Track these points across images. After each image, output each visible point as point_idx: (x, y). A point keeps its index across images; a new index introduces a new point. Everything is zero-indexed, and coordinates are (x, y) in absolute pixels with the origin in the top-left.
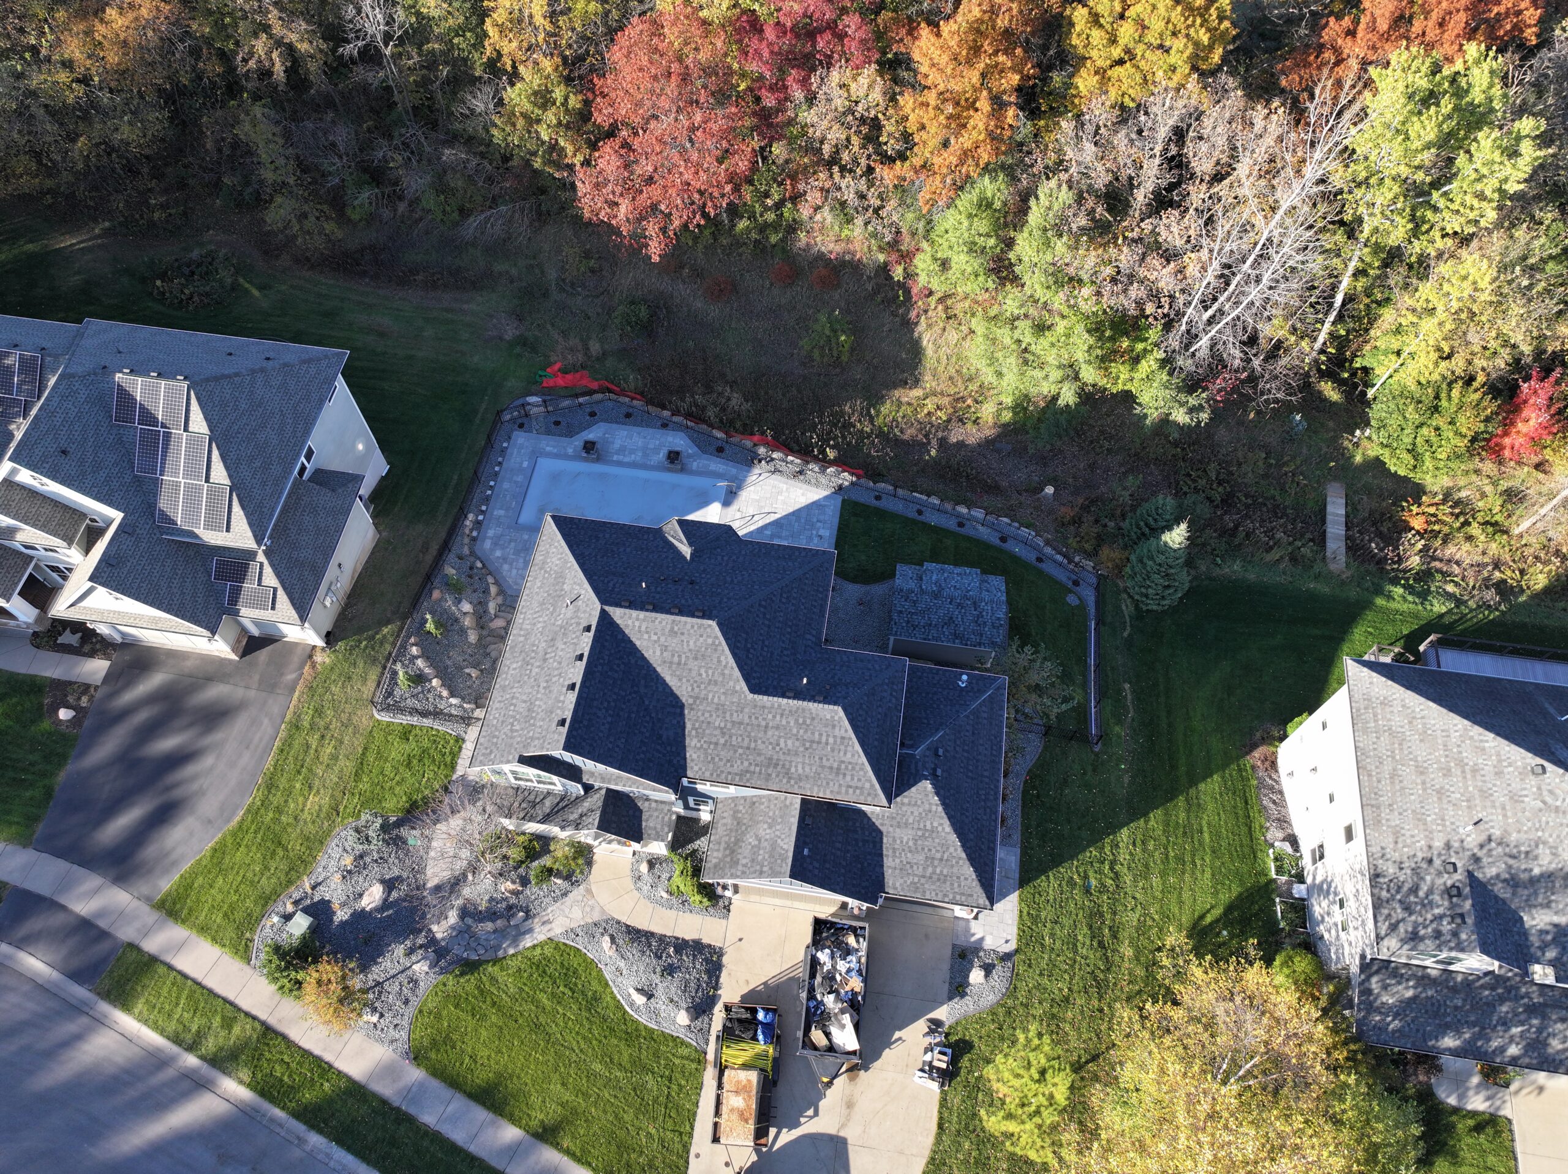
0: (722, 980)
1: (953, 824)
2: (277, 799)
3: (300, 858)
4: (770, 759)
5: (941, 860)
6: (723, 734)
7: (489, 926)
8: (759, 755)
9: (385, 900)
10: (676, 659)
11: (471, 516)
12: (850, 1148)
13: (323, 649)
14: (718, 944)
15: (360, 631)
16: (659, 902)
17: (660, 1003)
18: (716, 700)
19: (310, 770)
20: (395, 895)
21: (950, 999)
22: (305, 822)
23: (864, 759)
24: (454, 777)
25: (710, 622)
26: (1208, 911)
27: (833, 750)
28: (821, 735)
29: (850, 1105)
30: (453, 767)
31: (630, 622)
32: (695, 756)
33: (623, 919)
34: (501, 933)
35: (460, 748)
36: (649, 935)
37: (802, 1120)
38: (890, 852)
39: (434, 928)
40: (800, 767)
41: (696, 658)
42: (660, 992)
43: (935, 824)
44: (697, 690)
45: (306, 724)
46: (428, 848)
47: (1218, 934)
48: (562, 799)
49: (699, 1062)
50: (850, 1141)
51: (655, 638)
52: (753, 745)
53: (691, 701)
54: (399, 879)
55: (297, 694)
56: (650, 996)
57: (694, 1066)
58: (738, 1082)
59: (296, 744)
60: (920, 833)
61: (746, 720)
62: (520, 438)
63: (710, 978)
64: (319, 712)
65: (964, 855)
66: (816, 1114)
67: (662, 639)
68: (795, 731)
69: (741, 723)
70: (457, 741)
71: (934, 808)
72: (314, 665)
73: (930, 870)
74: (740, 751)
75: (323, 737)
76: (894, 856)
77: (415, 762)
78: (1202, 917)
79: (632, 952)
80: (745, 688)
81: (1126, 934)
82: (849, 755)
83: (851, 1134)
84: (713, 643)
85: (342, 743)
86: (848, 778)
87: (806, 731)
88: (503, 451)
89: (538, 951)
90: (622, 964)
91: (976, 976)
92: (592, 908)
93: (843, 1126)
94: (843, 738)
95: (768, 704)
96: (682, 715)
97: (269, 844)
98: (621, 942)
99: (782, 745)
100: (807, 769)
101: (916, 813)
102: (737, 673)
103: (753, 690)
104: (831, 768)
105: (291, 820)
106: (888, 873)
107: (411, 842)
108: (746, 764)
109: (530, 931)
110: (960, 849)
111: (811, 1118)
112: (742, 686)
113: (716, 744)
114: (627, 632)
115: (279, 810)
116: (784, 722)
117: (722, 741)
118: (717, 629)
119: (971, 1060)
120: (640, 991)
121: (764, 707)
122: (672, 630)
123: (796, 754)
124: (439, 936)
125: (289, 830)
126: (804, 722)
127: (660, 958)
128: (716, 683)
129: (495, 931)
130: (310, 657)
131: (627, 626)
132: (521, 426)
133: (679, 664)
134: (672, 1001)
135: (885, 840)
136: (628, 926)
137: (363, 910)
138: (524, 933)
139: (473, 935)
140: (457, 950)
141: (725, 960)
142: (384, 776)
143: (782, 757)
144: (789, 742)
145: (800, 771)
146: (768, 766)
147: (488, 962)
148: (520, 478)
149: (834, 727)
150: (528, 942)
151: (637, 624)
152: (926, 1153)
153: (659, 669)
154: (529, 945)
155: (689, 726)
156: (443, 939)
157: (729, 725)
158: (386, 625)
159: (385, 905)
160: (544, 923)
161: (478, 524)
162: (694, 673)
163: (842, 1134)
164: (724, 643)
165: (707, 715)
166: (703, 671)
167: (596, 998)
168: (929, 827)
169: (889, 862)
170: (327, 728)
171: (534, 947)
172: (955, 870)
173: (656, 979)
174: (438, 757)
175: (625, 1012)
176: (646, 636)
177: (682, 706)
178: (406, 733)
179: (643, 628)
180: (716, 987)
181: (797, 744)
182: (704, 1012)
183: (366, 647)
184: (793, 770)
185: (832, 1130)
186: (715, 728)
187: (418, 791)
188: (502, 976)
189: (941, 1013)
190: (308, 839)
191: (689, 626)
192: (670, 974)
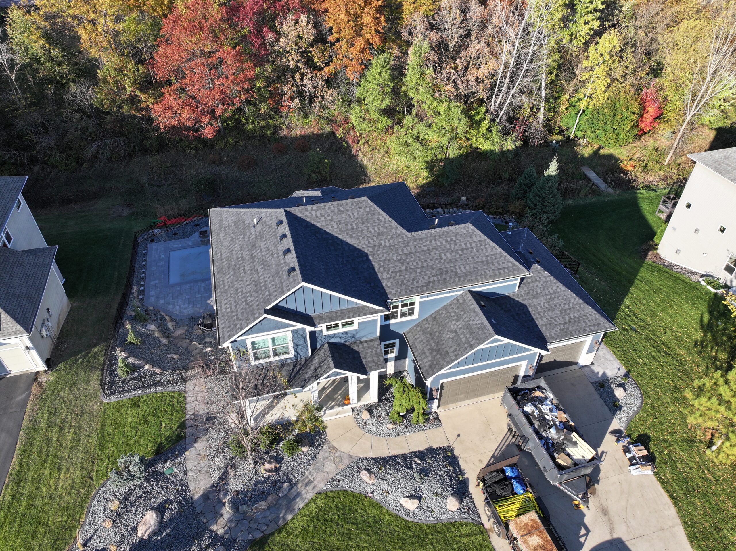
0: (462, 467)
1: (565, 285)
2: (27, 489)
3: (63, 527)
4: (441, 269)
5: (570, 309)
6: (402, 264)
7: (263, 505)
8: (432, 269)
9: (160, 523)
10: (349, 227)
11: (135, 288)
12: (628, 544)
13: (46, 372)
14: (446, 445)
15: (74, 354)
16: (388, 434)
17: (430, 501)
18: (388, 244)
19: (56, 456)
20: (168, 515)
21: (614, 414)
22: (61, 497)
23: (500, 250)
24: (187, 417)
25: (363, 198)
26: (702, 317)
27: (478, 251)
28: (465, 244)
29: (605, 512)
30: (183, 411)
31: (308, 214)
32: (389, 284)
33: (368, 455)
34: (273, 507)
35: (185, 398)
36: (394, 458)
37: (582, 540)
38: (538, 316)
39: (214, 528)
40: (462, 267)
41: (363, 223)
42: (425, 493)
43: (554, 288)
44: (372, 242)
45: (43, 425)
46: (185, 472)
47: (717, 326)
48: (295, 366)
49: (482, 533)
50: (624, 539)
51: (330, 218)
52: (425, 264)
53: (371, 250)
54: (168, 501)
55: (29, 406)
56: (420, 498)
57: (480, 537)
58: (526, 525)
59: (37, 442)
60: (548, 297)
61: (414, 250)
62: (153, 246)
63: (454, 468)
64: (54, 413)
65: (581, 301)
66: (588, 531)
67: (335, 217)
68: (448, 247)
69: (411, 253)
70: (180, 394)
71: (548, 279)
72: (40, 384)
73: (567, 317)
74: (419, 271)
75: (62, 429)
76: (541, 317)
77: (150, 418)
78: (701, 321)
79: (389, 472)
80: (404, 231)
81: (674, 344)
82: (489, 250)
83: (620, 533)
84: (371, 210)
85: (80, 428)
86: (496, 264)
87: (455, 245)
88: (145, 255)
89: (313, 506)
90: (385, 485)
91: (619, 393)
92: (341, 458)
93: (612, 530)
94: (480, 241)
95: (423, 236)
96: (369, 260)
97: (27, 528)
98: (376, 470)
99: (444, 258)
100: (468, 267)
101: (540, 286)
102: (394, 224)
103: (409, 231)
104: (482, 262)
105: (46, 500)
106: (543, 329)
107: (167, 472)
108: (426, 277)
109: (298, 495)
110: (577, 298)
111: (586, 535)
112: (401, 230)
113: (400, 271)
114: (308, 220)
115: (31, 497)
116: (439, 244)
117: (403, 268)
118: (369, 201)
119: (655, 445)
120: (411, 497)
121: (421, 239)
122: (339, 210)
123: (456, 261)
124: (220, 532)
125: (46, 509)
126: (452, 240)
127: (412, 468)
128: (383, 234)
129: (269, 508)
130: (35, 380)
131: (307, 216)
132: (152, 241)
133: (353, 229)
134: (437, 495)
135: (530, 309)
136: (374, 459)
137: (141, 539)
138: (295, 498)
139: (251, 519)
140: (241, 536)
141: (456, 453)
142: (126, 437)
143: (448, 266)
144: (448, 255)
145: (464, 270)
146: (442, 274)
147: (273, 533)
148: (162, 263)
149: (471, 237)
150: (300, 504)
151: (313, 213)
152: (678, 521)
153: (340, 237)
154: (301, 506)
155: (376, 266)
156: (225, 533)
157: (404, 257)
158: (95, 346)
159: (161, 526)
160: (307, 485)
161: (141, 292)
162: (366, 232)
163: (615, 536)
164: (377, 208)
165: (386, 255)
166: (371, 229)
167: (378, 521)
168: (551, 291)
169: (540, 322)
170: (64, 421)
171: (308, 505)
172: (581, 312)
173: (418, 483)
174: (168, 409)
175: (406, 521)
176: (323, 219)
177: (366, 255)
178: (135, 403)
179: (319, 215)
180: (462, 473)
181: (453, 254)
182: (464, 494)
183: (83, 362)
184: (459, 271)
185: (607, 537)
186: (395, 262)
187: (160, 435)
188: (291, 541)
189: (616, 424)
190: (67, 509)
191: (350, 205)
192: (426, 475)
